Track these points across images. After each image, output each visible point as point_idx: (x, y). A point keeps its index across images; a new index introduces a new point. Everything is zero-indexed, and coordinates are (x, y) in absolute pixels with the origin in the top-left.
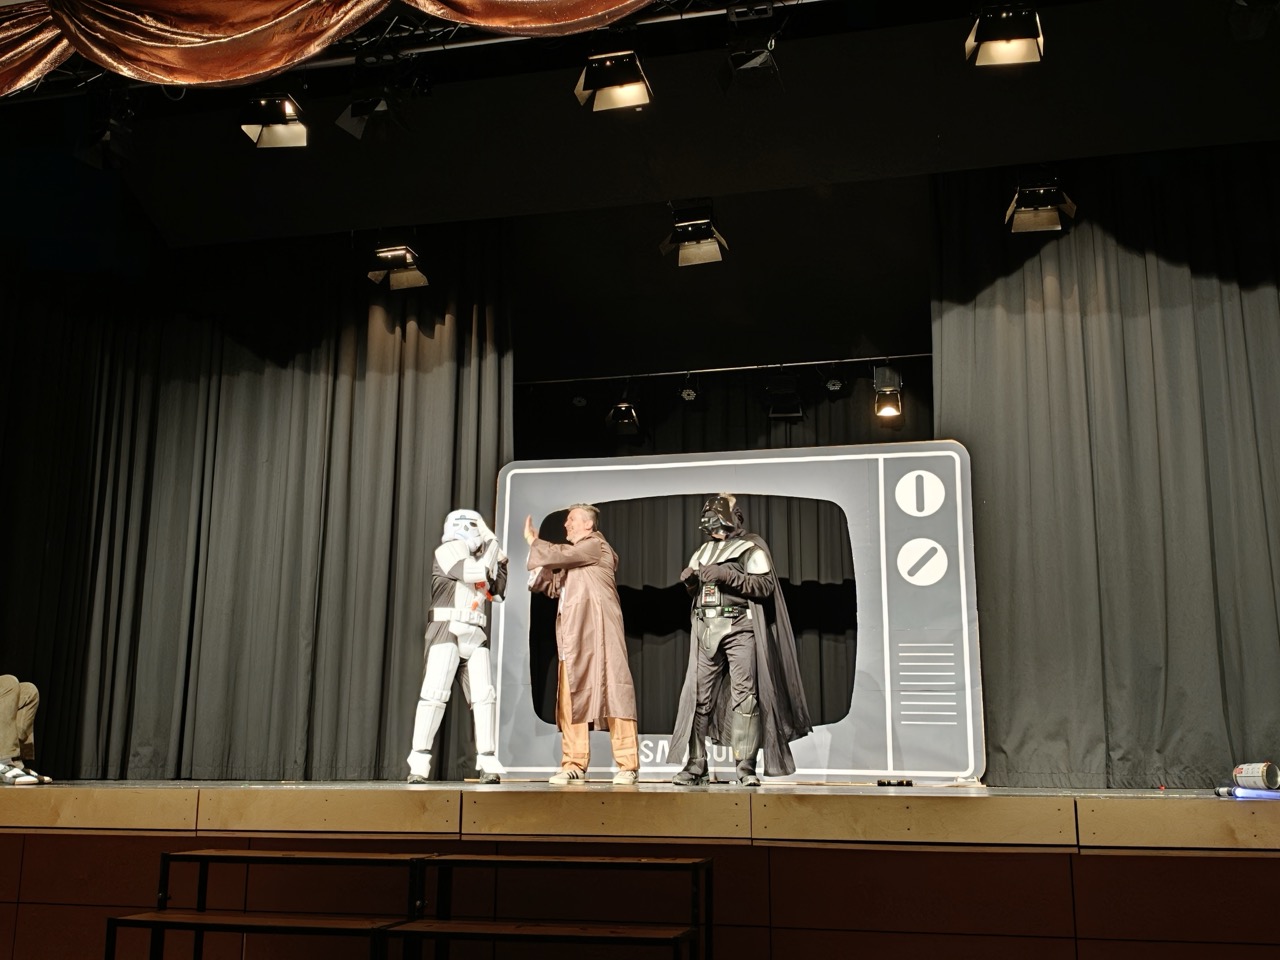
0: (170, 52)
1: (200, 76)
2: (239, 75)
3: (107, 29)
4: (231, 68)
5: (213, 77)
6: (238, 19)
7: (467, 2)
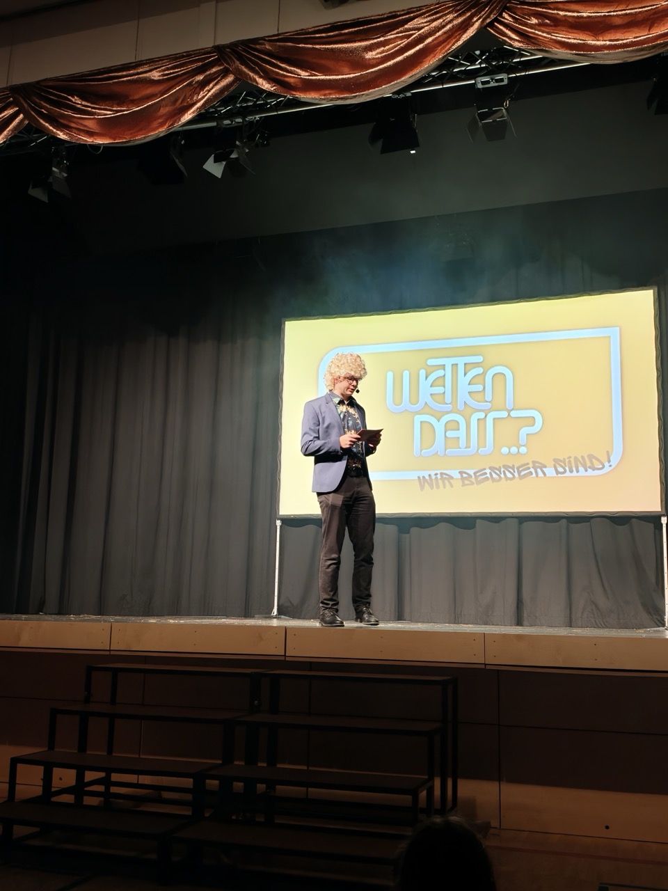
0: (90, 121)
1: (111, 137)
2: (137, 136)
3: (48, 106)
4: (133, 131)
5: (120, 138)
6: (136, 97)
7: (292, 80)
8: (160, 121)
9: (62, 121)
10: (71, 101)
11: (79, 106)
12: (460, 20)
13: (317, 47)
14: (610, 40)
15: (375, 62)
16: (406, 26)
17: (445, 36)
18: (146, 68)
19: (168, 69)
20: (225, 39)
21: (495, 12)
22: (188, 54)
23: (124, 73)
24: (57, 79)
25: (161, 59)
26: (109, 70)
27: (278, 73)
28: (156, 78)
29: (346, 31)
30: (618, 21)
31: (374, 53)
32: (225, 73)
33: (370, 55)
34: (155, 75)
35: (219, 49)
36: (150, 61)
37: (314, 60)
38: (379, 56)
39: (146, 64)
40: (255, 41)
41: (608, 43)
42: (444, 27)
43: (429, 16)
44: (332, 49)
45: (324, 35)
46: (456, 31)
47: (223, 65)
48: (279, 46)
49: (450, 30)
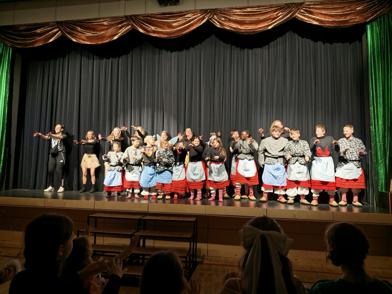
0: (84, 36)
1: (91, 42)
2: (99, 42)
3: (69, 30)
5: (93, 42)
6: (99, 29)
7: (149, 30)
8: (107, 38)
9: (74, 35)
10: (77, 29)
11: (80, 31)
12: (201, 17)
13: (157, 20)
14: (245, 28)
15: (175, 26)
16: (185, 16)
17: (197, 21)
18: (102, 20)
19: (109, 22)
20: (128, 14)
21: (212, 15)
22: (116, 17)
23: (95, 21)
24: (72, 21)
25: (107, 18)
26: (90, 20)
27: (145, 27)
28: (106, 24)
29: (167, 16)
30: (247, 22)
31: (175, 24)
32: (128, 25)
33: (174, 24)
34: (105, 23)
35: (126, 17)
36: (104, 18)
37: (157, 24)
38: (177, 25)
39: (102, 19)
40: (138, 15)
41: (244, 28)
42: (196, 18)
43: (192, 14)
44: (162, 21)
45: (159, 16)
46: (200, 20)
47: (127, 22)
48: (146, 18)
49: (198, 19)
